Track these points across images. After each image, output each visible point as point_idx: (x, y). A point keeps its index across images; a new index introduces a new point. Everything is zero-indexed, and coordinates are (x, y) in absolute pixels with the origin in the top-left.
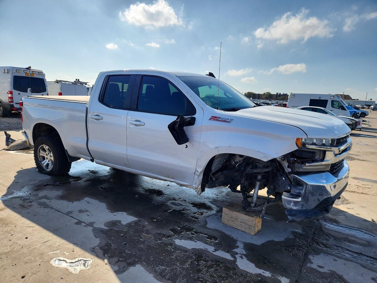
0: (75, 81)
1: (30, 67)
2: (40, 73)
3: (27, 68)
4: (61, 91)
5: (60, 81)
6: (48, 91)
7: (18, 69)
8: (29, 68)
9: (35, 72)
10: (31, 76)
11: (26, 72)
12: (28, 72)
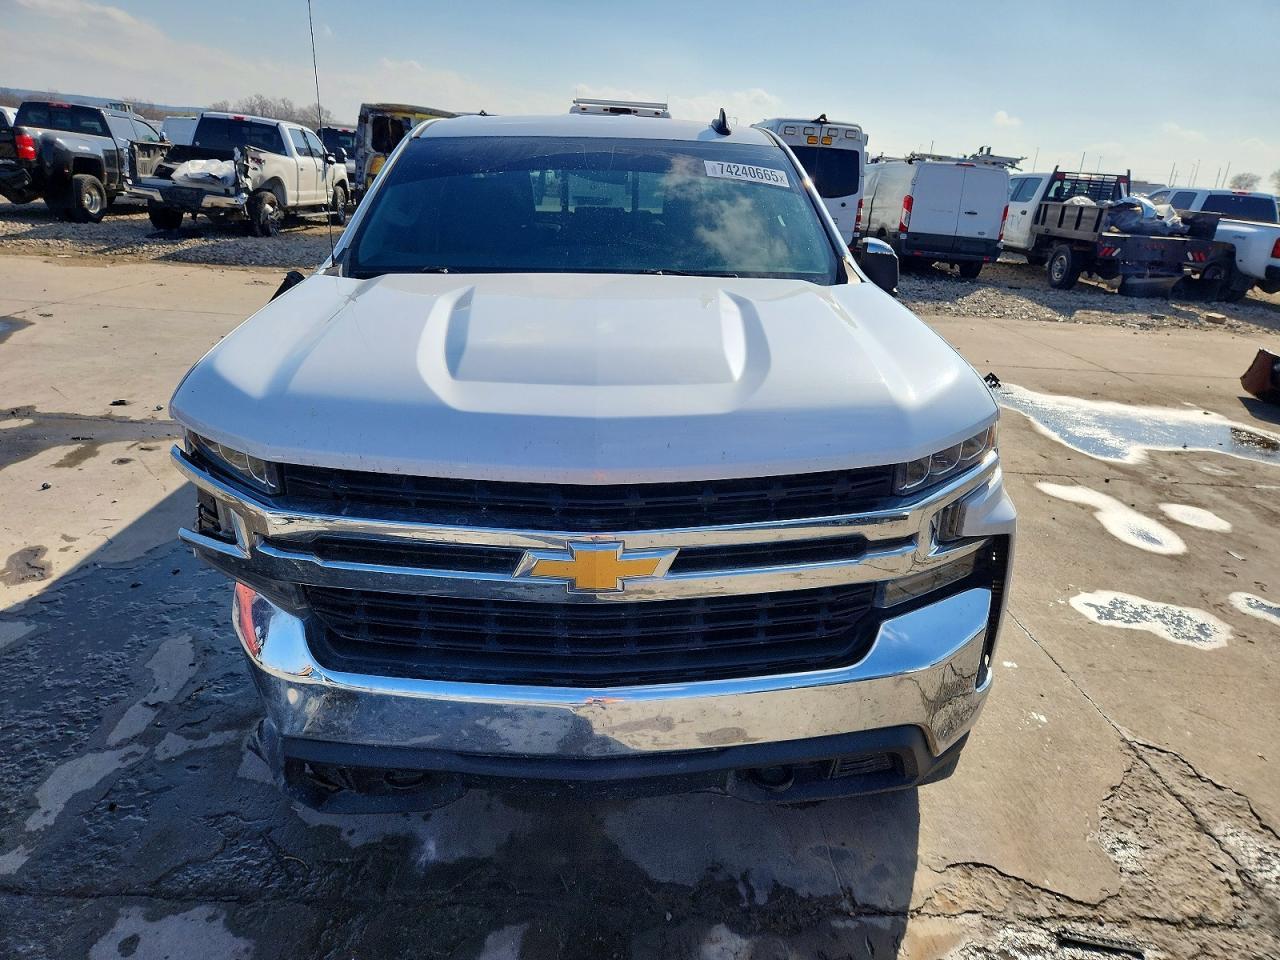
0: (974, 156)
1: (823, 116)
2: (854, 133)
3: (817, 121)
4: (913, 190)
5: (922, 158)
6: (861, 194)
7: (791, 124)
8: (821, 121)
9: (833, 133)
10: (821, 146)
11: (810, 131)
12: (817, 133)
